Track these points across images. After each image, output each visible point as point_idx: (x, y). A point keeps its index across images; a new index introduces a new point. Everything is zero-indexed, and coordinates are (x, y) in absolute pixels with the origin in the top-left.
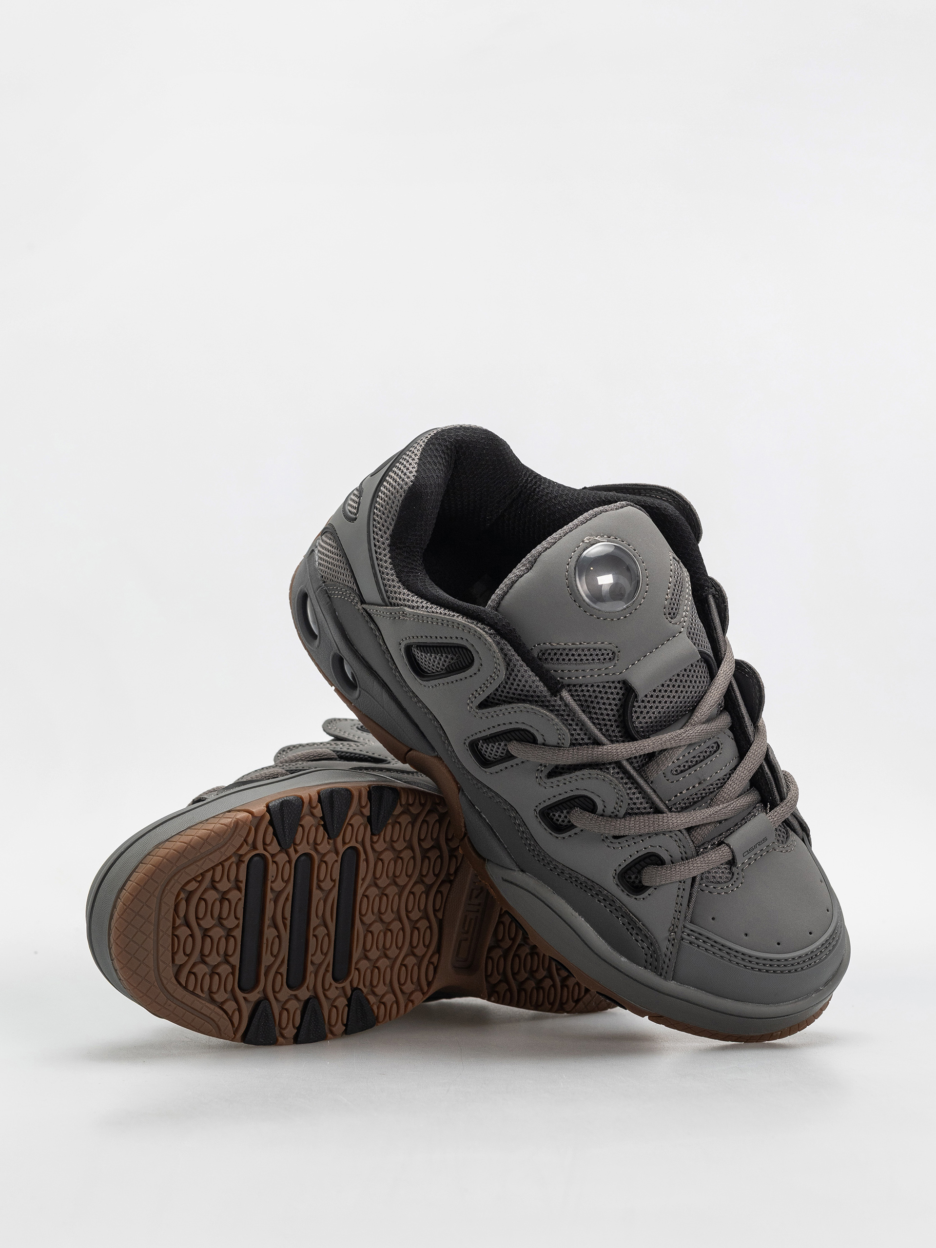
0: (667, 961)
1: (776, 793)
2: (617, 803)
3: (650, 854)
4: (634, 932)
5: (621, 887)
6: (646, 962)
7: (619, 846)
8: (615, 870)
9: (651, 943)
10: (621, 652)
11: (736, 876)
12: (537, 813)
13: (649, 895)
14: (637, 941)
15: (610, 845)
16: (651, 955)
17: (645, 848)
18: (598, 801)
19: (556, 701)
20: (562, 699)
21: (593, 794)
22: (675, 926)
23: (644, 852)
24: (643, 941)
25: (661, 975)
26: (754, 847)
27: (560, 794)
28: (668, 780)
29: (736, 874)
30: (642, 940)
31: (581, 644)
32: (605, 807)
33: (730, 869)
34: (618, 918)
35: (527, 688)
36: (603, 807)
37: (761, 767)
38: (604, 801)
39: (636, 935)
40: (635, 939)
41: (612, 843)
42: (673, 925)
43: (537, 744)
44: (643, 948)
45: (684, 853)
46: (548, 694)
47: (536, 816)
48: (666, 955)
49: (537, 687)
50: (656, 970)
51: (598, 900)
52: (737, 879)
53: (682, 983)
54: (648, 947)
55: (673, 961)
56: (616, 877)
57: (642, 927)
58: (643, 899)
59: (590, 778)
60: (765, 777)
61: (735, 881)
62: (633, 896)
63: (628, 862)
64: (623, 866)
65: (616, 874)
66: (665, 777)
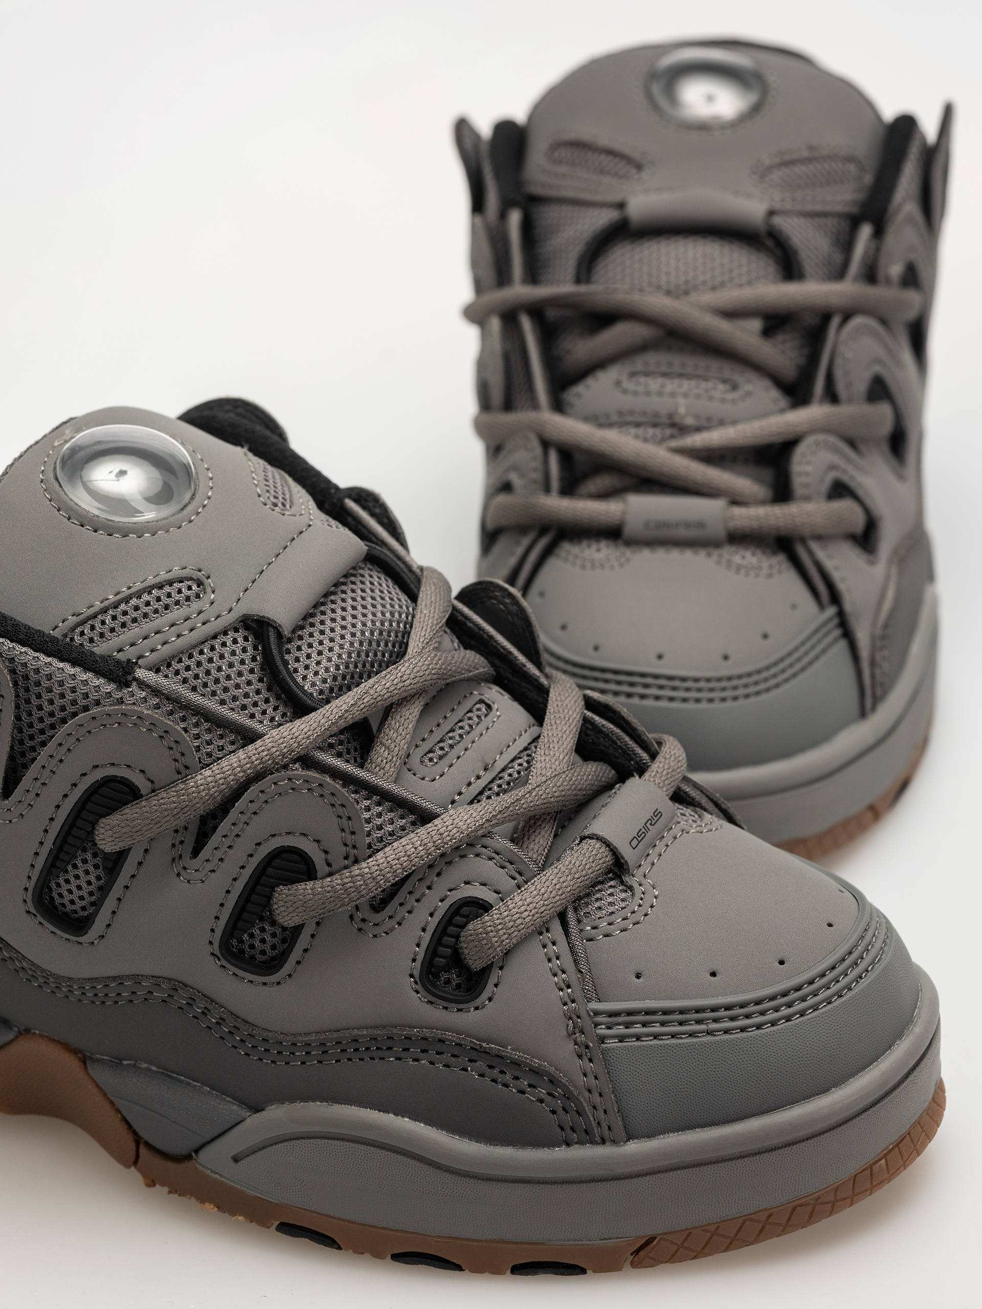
0: (597, 1099)
1: (639, 751)
2: (343, 830)
3: (456, 906)
4: (508, 1077)
5: (439, 1001)
6: (562, 1129)
7: (393, 922)
8: (411, 976)
9: (551, 1082)
10: (212, 576)
11: (638, 890)
12: (219, 959)
13: (496, 986)
14: (523, 1092)
15: (376, 930)
16: (564, 1109)
17: (442, 901)
18: (306, 846)
19: (132, 695)
20: (142, 684)
21: (291, 837)
22: (574, 1017)
23: (443, 907)
24: (534, 1087)
25: (603, 1142)
26: (643, 830)
27: (235, 879)
28: (423, 779)
29: (636, 885)
30: (530, 1086)
31: (129, 588)
32: (326, 852)
33: (622, 883)
34: (466, 1070)
35: (70, 696)
36: (323, 855)
37: (586, 720)
38: (318, 841)
39: (515, 1081)
40: (518, 1092)
41: (377, 925)
42: (570, 1018)
43: (142, 796)
44: (541, 1101)
45: (517, 876)
46: (110, 687)
47: (222, 966)
48: (590, 1091)
49: (85, 683)
50: (588, 1137)
51: (414, 1060)
52: (643, 893)
53: (650, 1135)
54: (549, 1094)
55: (607, 1090)
56: (419, 987)
57: (517, 1055)
58: (490, 999)
59: (266, 802)
60: (603, 732)
61: (641, 899)
62: (469, 1005)
63: (425, 944)
64: (420, 958)
65: (416, 982)
66: (414, 775)
